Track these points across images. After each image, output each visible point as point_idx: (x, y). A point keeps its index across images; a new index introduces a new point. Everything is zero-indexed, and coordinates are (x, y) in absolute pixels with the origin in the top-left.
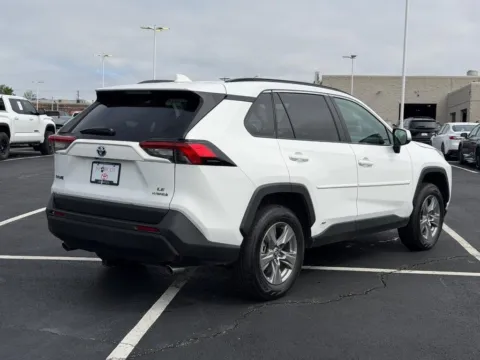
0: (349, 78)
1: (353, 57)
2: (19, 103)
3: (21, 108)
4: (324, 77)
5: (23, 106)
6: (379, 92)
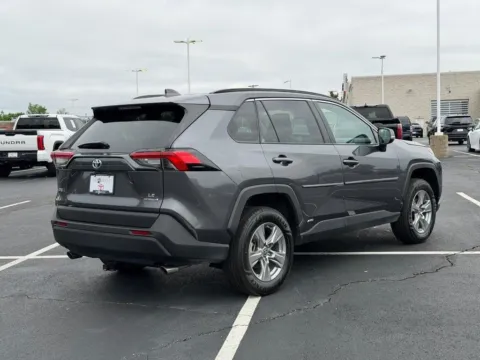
6: (410, 91)
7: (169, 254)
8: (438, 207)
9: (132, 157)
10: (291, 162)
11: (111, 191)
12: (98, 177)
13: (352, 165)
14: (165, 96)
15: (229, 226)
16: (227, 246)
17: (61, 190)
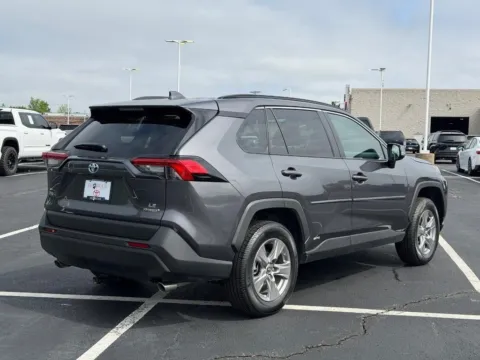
0: (378, 91)
1: (382, 69)
2: (30, 117)
3: (32, 122)
4: (353, 90)
5: (34, 119)
7: (168, 270)
8: (441, 227)
9: (133, 163)
10: (299, 176)
11: (107, 198)
12: (93, 182)
13: (361, 181)
14: (170, 98)
15: (234, 242)
16: (231, 263)
17: (52, 194)
